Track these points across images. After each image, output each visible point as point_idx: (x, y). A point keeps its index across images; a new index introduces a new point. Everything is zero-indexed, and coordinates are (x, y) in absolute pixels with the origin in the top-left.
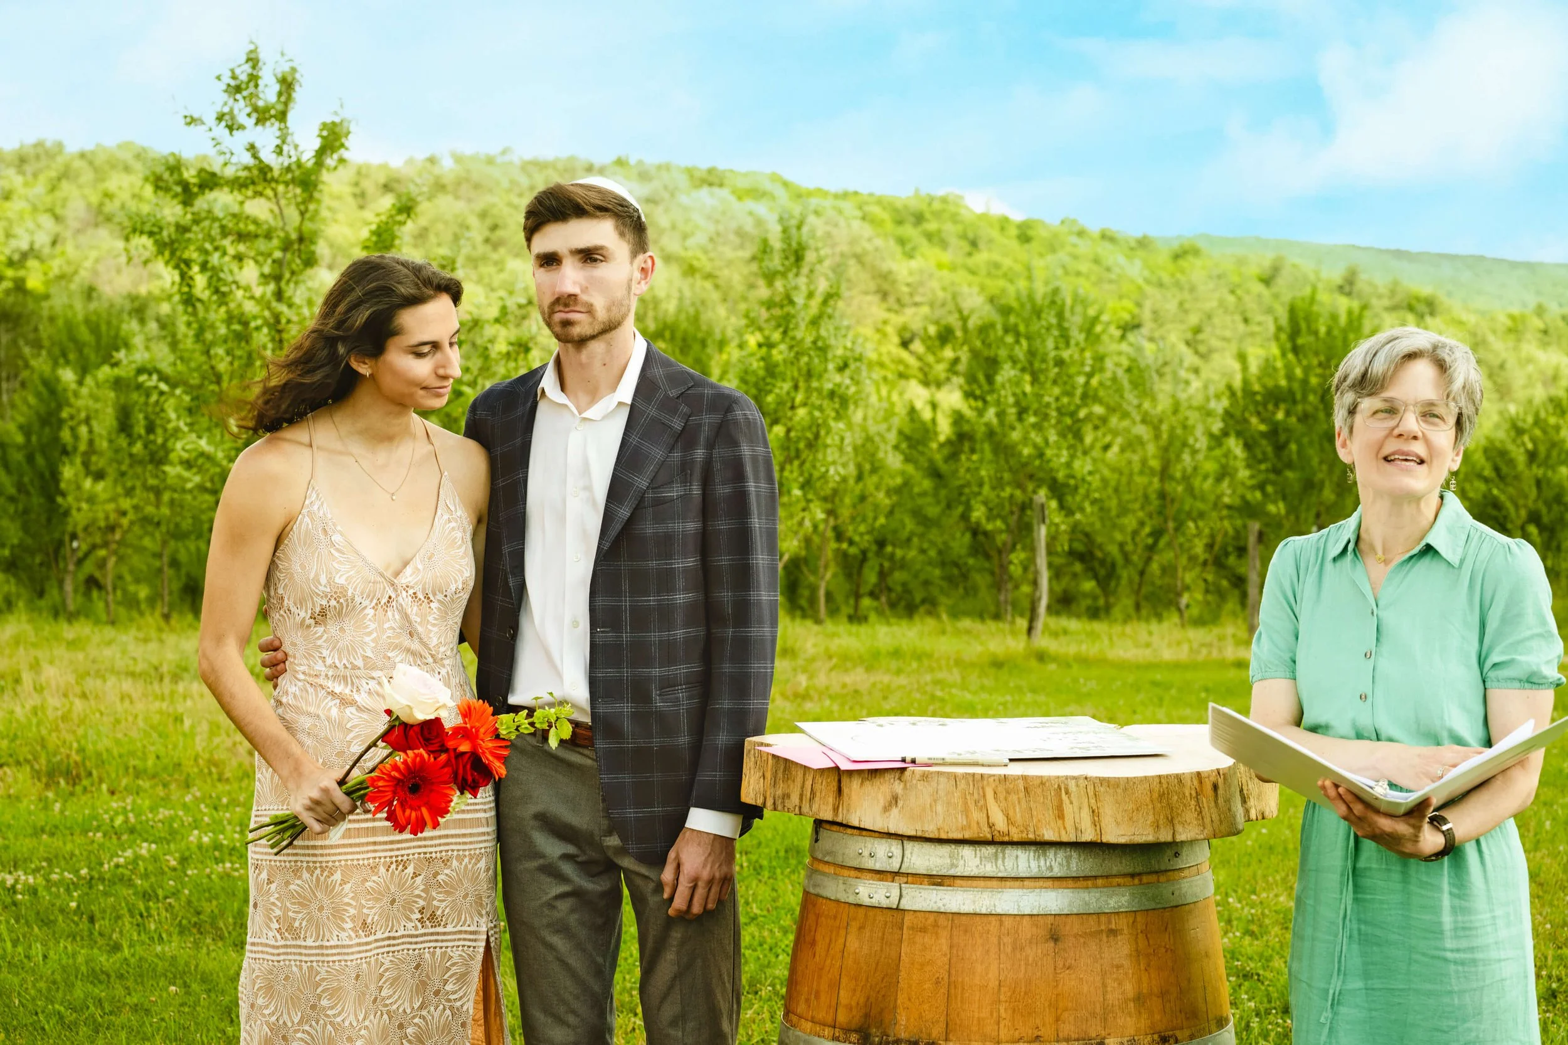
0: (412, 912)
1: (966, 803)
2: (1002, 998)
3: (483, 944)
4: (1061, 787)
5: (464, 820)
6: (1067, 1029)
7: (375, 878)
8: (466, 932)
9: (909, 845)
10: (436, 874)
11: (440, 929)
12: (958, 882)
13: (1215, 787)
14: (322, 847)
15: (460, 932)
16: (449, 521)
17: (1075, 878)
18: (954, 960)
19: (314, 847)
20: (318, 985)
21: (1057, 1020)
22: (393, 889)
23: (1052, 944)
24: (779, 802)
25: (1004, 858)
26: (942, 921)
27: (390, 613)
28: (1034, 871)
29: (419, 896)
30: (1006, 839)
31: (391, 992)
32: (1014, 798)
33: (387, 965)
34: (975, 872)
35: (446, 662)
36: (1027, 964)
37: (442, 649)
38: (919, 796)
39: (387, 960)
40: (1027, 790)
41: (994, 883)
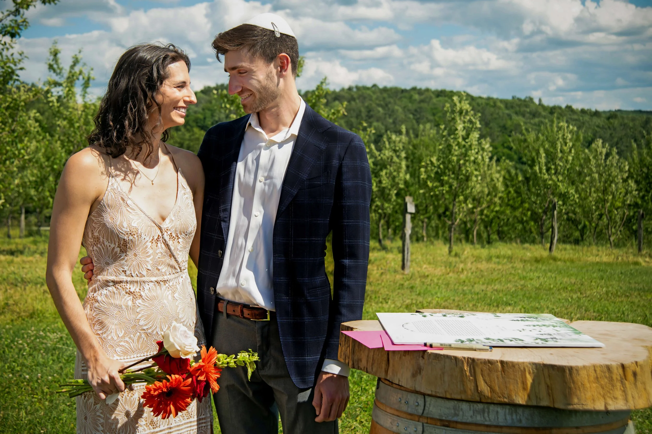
9: (428, 399)
12: (459, 426)
13: (635, 374)
16: (185, 194)
17: (537, 429)
24: (355, 364)
25: (489, 412)
27: (159, 244)
28: (509, 423)
32: (494, 374)
34: (470, 420)
37: (184, 264)
38: (434, 368)
40: (503, 370)
41: (482, 428)
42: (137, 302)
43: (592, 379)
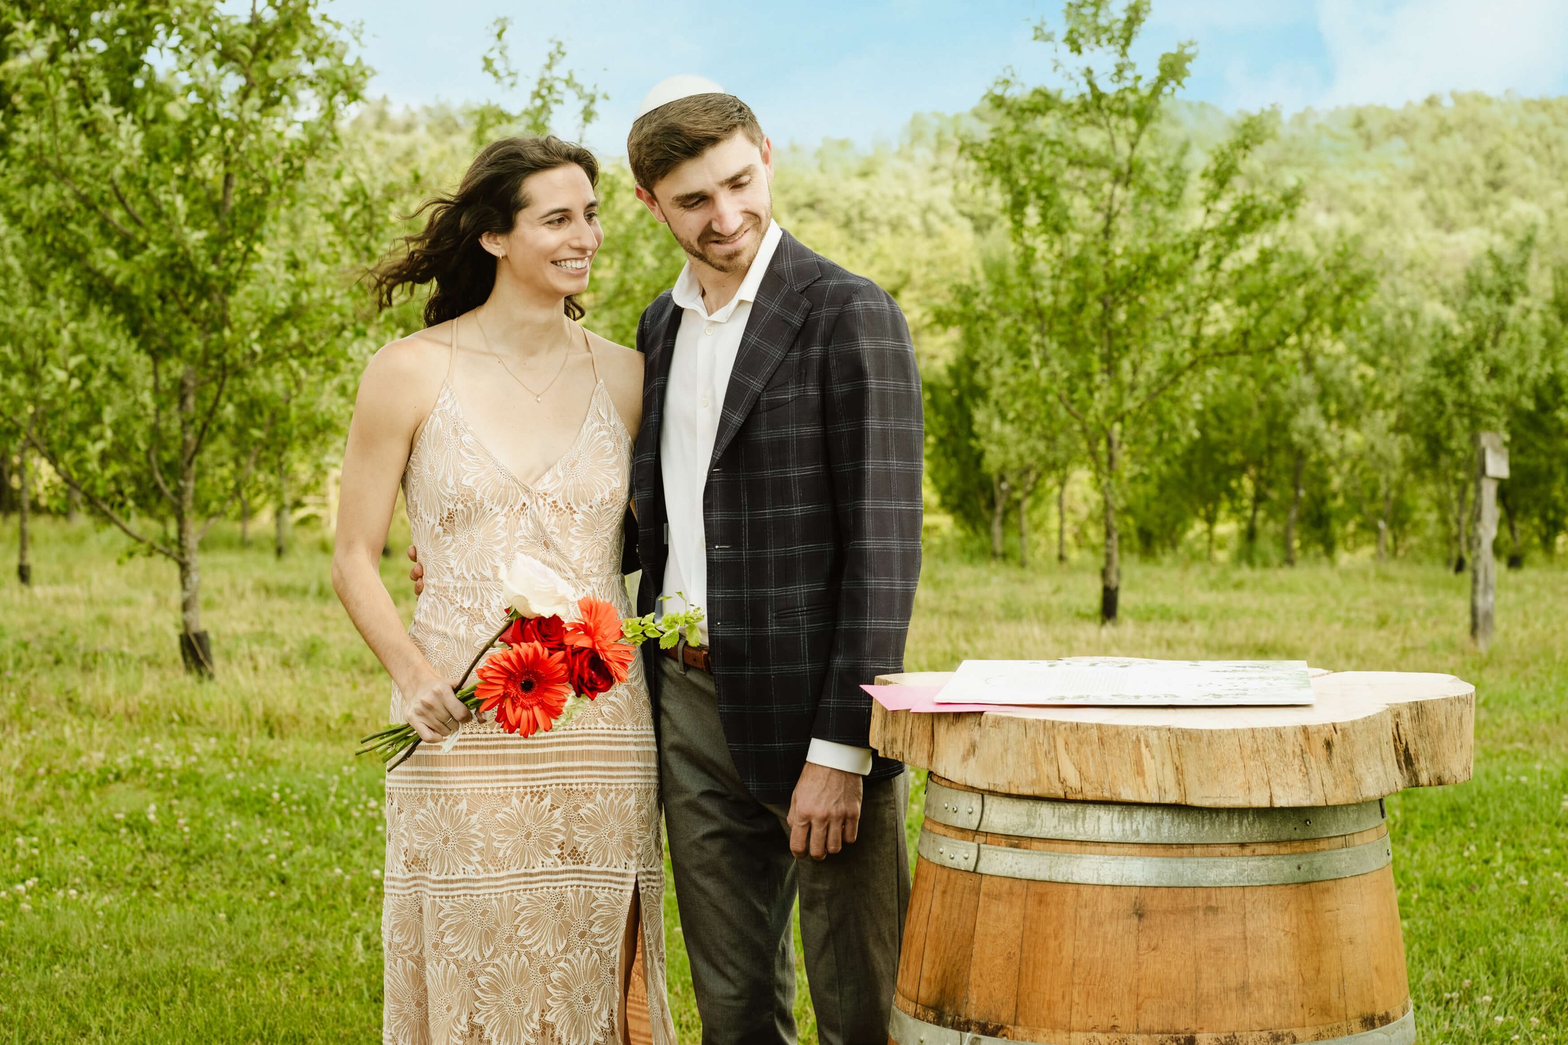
0: (551, 847)
1: (1035, 754)
2: (1076, 980)
3: (632, 888)
4: (1138, 739)
5: (611, 752)
6: (1150, 1019)
7: (507, 809)
8: (612, 874)
9: (989, 800)
10: (576, 808)
11: (584, 867)
12: (1035, 844)
13: (1329, 745)
14: (446, 774)
15: (606, 873)
16: (600, 429)
17: (1167, 845)
18: (1027, 933)
19: (438, 774)
20: (441, 921)
21: (1138, 1008)
22: (527, 821)
23: (1135, 921)
25: (1084, 819)
26: (1018, 887)
27: (522, 522)
28: (1118, 836)
29: (557, 830)
30: (1079, 797)
31: (529, 932)
32: (1087, 750)
33: (524, 902)
34: (1051, 834)
35: (592, 580)
36: (1104, 942)
37: (586, 565)
38: (992, 743)
39: (524, 899)
40: (1102, 741)
41: (1073, 847)
42: (476, 628)
43: (1247, 752)
